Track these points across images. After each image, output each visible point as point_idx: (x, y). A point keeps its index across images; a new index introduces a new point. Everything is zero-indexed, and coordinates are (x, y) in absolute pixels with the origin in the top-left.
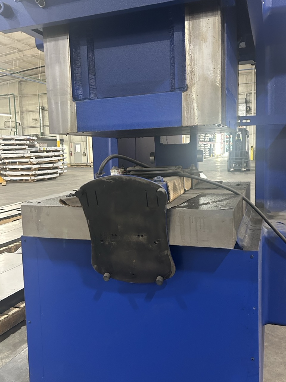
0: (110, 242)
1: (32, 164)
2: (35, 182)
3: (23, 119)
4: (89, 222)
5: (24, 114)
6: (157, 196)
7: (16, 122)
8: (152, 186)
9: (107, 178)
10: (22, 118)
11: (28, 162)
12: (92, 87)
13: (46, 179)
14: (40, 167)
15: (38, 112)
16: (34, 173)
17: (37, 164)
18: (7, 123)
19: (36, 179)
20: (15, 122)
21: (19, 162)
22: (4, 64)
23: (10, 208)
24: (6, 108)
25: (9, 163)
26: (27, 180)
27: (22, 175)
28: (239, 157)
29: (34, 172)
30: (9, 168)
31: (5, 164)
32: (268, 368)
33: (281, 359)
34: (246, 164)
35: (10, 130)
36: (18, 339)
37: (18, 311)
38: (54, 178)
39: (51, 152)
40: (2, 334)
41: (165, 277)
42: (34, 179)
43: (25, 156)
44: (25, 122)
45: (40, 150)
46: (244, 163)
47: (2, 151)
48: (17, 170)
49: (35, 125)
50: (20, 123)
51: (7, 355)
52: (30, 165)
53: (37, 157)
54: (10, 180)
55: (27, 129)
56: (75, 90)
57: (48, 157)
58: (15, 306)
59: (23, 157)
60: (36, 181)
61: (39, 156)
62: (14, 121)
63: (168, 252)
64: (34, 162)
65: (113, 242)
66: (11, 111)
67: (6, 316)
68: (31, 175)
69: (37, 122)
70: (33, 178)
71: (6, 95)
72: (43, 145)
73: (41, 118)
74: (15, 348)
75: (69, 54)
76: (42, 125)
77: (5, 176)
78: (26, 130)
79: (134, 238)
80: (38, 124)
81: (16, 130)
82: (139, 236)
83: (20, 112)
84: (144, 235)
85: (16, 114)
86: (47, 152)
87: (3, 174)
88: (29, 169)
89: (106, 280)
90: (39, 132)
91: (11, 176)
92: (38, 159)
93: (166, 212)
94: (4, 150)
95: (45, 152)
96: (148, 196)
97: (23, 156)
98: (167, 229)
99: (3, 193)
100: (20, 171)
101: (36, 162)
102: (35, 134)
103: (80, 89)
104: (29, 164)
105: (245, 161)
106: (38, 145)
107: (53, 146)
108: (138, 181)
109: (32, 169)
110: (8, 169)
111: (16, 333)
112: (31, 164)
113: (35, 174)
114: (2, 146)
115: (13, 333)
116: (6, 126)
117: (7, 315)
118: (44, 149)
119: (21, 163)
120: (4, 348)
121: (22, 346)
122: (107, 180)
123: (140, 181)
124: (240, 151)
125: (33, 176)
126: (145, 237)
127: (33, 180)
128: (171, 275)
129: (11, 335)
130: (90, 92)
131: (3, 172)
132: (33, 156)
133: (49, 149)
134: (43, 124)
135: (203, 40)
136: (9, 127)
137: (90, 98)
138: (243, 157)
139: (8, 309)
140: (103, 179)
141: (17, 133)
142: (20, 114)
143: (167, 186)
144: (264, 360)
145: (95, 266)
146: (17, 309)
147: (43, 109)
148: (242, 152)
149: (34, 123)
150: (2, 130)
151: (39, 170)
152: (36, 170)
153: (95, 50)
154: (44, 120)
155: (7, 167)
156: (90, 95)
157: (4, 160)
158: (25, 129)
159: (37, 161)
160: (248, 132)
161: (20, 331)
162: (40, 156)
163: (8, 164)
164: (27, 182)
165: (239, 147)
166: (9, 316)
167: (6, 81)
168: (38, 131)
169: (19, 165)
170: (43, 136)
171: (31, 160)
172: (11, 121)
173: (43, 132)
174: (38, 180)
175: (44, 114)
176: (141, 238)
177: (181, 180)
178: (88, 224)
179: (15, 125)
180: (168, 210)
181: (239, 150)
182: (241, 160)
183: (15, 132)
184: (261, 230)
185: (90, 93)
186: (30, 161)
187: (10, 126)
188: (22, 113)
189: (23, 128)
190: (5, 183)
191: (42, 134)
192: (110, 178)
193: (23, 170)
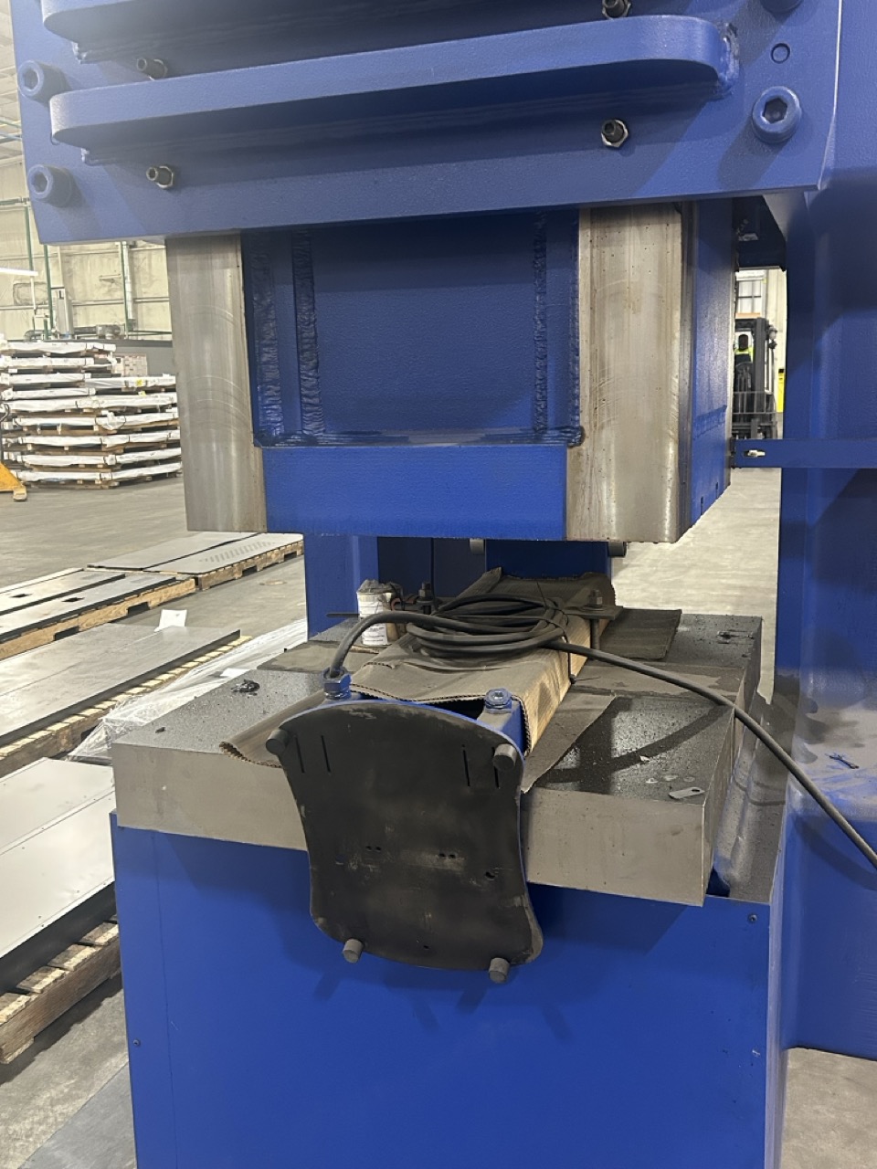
0: (362, 864)
1: (105, 432)
2: (114, 487)
3: (71, 277)
4: (303, 813)
5: (73, 261)
6: (496, 770)
7: (50, 289)
8: (481, 737)
9: (356, 708)
10: (67, 275)
11: (91, 427)
12: (310, 401)
13: (148, 479)
14: (129, 443)
15: (117, 257)
16: (110, 459)
17: (120, 432)
18: (22, 291)
19: (116, 480)
20: (45, 287)
21: (64, 426)
22: (9, 101)
23: (45, 590)
24: (17, 242)
25: (33, 428)
26: (92, 482)
27: (74, 467)
28: (742, 411)
29: (112, 459)
30: (33, 445)
31: (22, 430)
32: (794, 1142)
33: (832, 1113)
34: (765, 434)
35: (32, 312)
36: (96, 1039)
37: (92, 956)
38: (173, 475)
39: (160, 392)
40: (50, 1023)
41: (514, 960)
42: (112, 480)
43: (82, 409)
44: (77, 286)
45: (127, 388)
46: (759, 431)
47: (10, 390)
48: (58, 450)
49: (108, 298)
50: (63, 290)
51: (66, 1090)
52: (99, 435)
53: (119, 412)
54: (39, 481)
55: (83, 308)
56: (261, 412)
57: (152, 410)
58: (81, 941)
59: (77, 412)
60: (116, 484)
61: (123, 407)
62: (43, 283)
63: (524, 901)
64: (111, 428)
65: (370, 866)
66: (33, 253)
67: (57, 973)
68: (101, 466)
69: (114, 286)
70: (107, 476)
71: (17, 201)
72: (134, 361)
73: (128, 275)
74: (88, 1068)
75: (243, 311)
76: (129, 296)
77: (22, 467)
78: (80, 310)
79: (429, 859)
80: (119, 295)
81: (51, 312)
82: (442, 855)
83: (62, 255)
84: (456, 855)
85: (49, 259)
86: (150, 391)
87: (16, 461)
88: (96, 449)
89: (352, 959)
90: (122, 320)
91: (41, 468)
92: (122, 417)
93: (518, 802)
94: (17, 388)
95: (143, 392)
96: (468, 760)
97: (75, 407)
98: (522, 840)
99: (19, 529)
100: (67, 453)
101: (117, 427)
102: (110, 326)
103: (274, 407)
104: (94, 434)
105: (762, 424)
106: (118, 368)
107: (167, 373)
108: (444, 722)
109: (103, 449)
110: (30, 448)
111: (89, 1020)
112: (102, 432)
113: (114, 463)
114: (12, 374)
115: (80, 1019)
116: (19, 298)
117: (63, 972)
118: (139, 382)
119: (72, 430)
120: (57, 1067)
121: (108, 1064)
122: (355, 711)
123: (448, 720)
124: (745, 393)
125: (109, 470)
126: (459, 860)
127: (108, 482)
128: (529, 955)
129: (75, 1025)
130: (302, 416)
131: (16, 456)
132: (107, 408)
133: (153, 384)
134: (133, 292)
135: (629, 307)
136: (27, 303)
137: (305, 432)
138: (755, 412)
139: (63, 951)
140: (344, 709)
141: (55, 323)
142: (62, 262)
143: (522, 711)
144: (786, 1116)
145: (321, 920)
146: (88, 952)
147: (131, 247)
148: (753, 395)
149: (106, 289)
150: (6, 312)
151: (126, 451)
152: (118, 451)
153: (316, 296)
154: (137, 281)
155: (28, 440)
156: (302, 423)
157: (17, 420)
158: (77, 308)
159: (118, 423)
160: (772, 330)
161: (97, 1014)
162: (128, 407)
163: (31, 432)
164: (90, 487)
165: (743, 379)
166: (67, 972)
167: (15, 155)
168: (116, 316)
169: (63, 435)
170: (134, 333)
171: (102, 421)
172: (32, 285)
173: (133, 320)
174: (125, 483)
175: (136, 262)
176: (448, 860)
177: (561, 661)
178: (301, 816)
179: (45, 295)
180: (522, 794)
181: (743, 388)
182: (749, 421)
183: (49, 320)
184: (783, 803)
185: (302, 419)
186: (97, 424)
187: (31, 300)
188: (66, 258)
189: (72, 306)
190: (23, 491)
191: (131, 324)
192: (363, 708)
193: (76, 450)
